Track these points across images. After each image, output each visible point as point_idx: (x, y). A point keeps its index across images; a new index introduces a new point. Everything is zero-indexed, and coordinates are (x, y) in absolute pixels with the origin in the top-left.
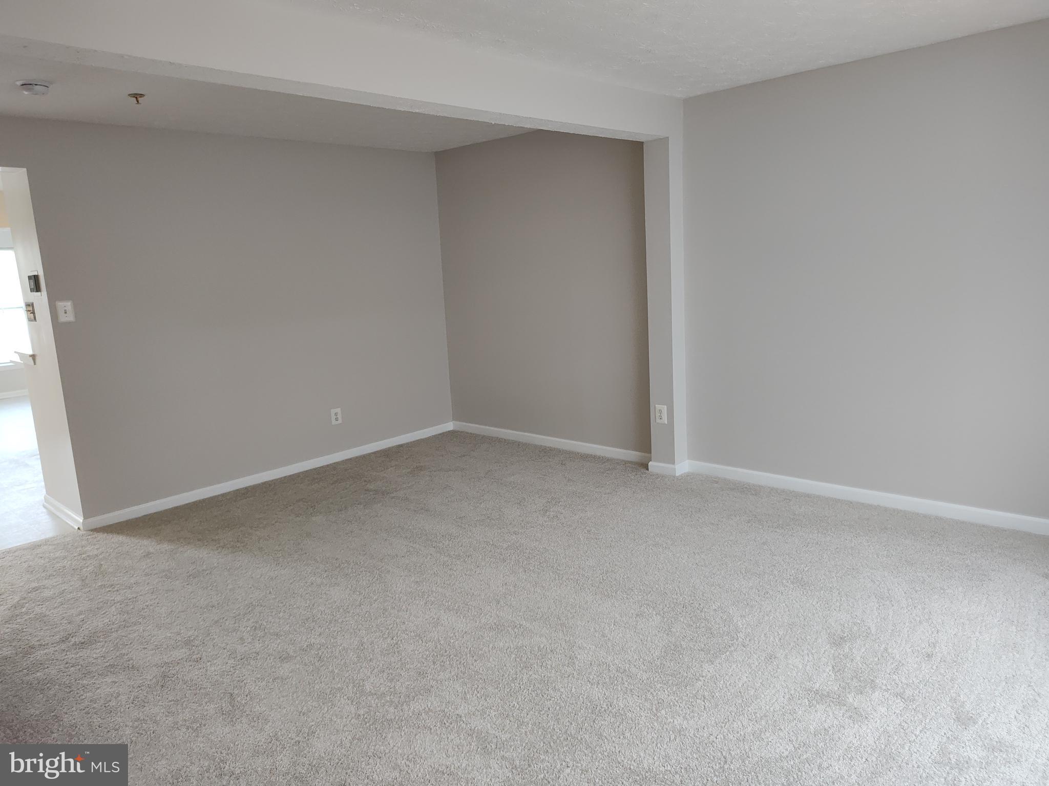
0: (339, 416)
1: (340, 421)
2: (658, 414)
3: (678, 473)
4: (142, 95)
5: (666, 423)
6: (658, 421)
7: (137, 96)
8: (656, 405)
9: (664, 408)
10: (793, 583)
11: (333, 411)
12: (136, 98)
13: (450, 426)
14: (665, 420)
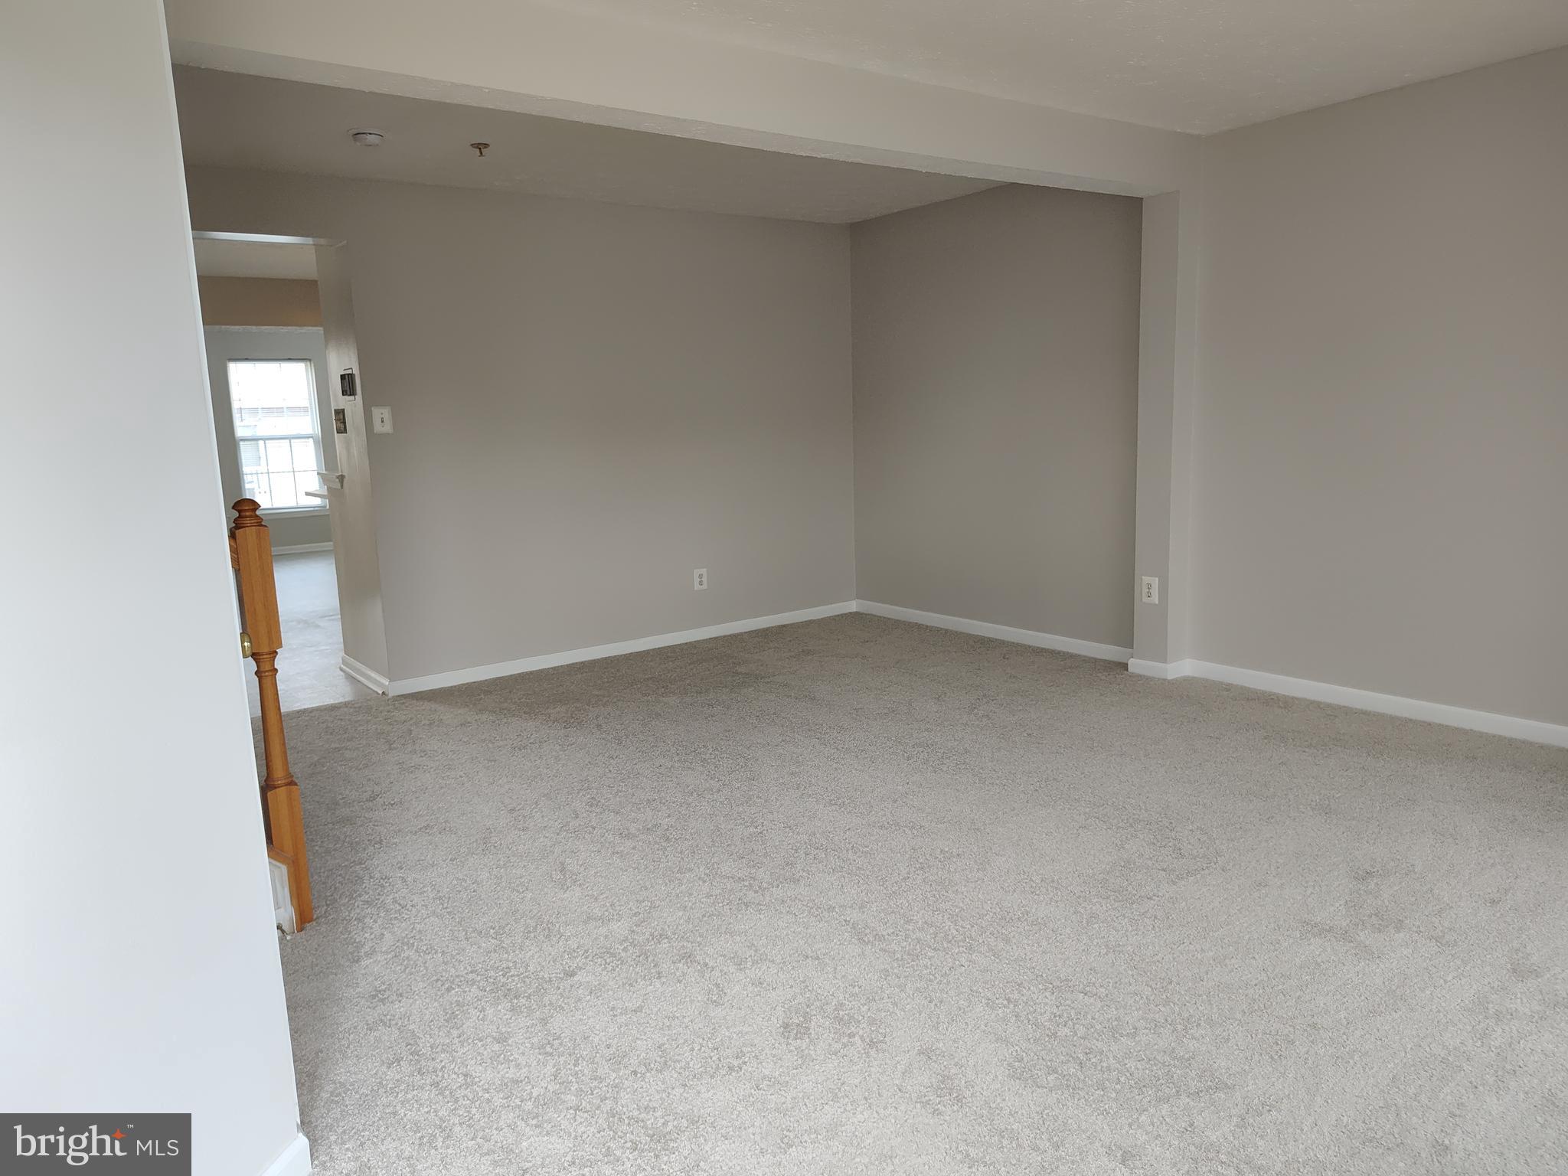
0: (704, 579)
1: (705, 586)
2: (1145, 590)
3: (1171, 676)
4: (486, 145)
5: (1157, 603)
6: (1145, 599)
7: (480, 147)
8: (1143, 577)
9: (1155, 582)
10: (1313, 809)
11: (697, 572)
12: (480, 149)
13: (853, 606)
14: (1155, 599)
